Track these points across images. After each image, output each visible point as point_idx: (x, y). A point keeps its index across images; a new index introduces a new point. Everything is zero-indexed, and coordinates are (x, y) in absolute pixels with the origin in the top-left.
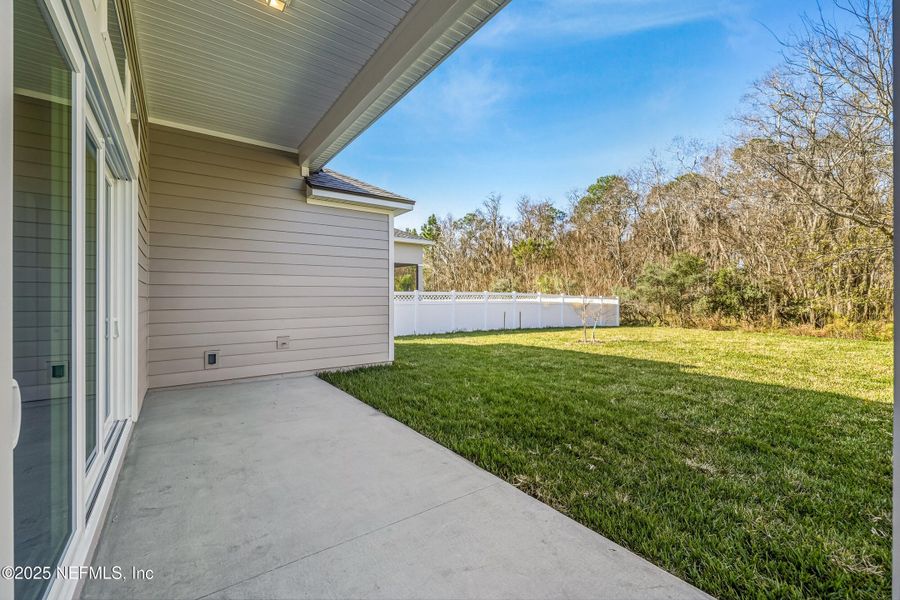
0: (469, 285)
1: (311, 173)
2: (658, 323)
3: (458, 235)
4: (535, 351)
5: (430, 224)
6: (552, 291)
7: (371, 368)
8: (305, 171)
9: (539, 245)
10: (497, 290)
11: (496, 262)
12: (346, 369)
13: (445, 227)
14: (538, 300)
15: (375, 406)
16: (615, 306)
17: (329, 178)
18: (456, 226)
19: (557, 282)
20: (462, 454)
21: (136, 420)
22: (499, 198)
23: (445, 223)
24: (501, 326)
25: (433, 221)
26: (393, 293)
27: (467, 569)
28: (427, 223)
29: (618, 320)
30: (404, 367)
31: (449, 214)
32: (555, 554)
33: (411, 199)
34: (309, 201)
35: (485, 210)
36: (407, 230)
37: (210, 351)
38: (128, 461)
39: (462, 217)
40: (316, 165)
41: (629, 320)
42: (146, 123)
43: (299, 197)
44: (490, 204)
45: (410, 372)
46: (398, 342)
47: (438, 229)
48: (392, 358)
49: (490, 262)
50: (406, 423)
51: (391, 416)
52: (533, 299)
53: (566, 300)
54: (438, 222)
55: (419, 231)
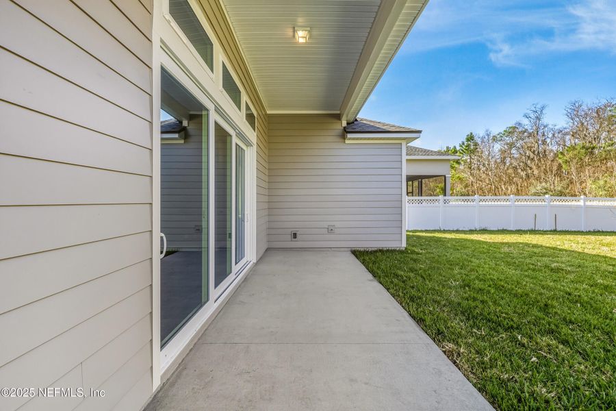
0: (507, 189)
1: (348, 124)
3: (497, 147)
4: (555, 252)
5: (468, 140)
7: (388, 251)
8: (344, 123)
9: (593, 148)
10: (536, 194)
11: (539, 167)
12: (370, 250)
13: (483, 142)
14: (581, 203)
15: (375, 275)
18: (495, 139)
20: (413, 317)
21: (255, 262)
22: (543, 108)
23: (483, 138)
24: (531, 227)
25: (471, 138)
26: (406, 198)
27: (366, 384)
28: (465, 140)
30: (413, 252)
31: (487, 131)
32: (438, 403)
33: (418, 129)
34: (347, 142)
35: (525, 122)
36: (448, 148)
37: (294, 231)
38: (246, 279)
39: (502, 131)
40: (351, 118)
42: (266, 114)
43: (339, 140)
44: (532, 115)
45: (415, 257)
46: (409, 233)
47: (476, 144)
48: (404, 245)
49: (531, 168)
50: (388, 289)
51: (381, 283)
52: (574, 203)
53: (588, 203)
54: (476, 138)
55: (458, 148)
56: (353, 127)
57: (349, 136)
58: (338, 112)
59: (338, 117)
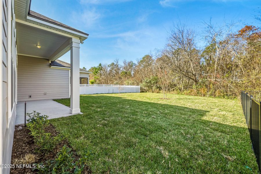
2: (148, 92)
3: (109, 69)
5: (100, 66)
6: (128, 84)
8: (50, 62)
9: (127, 73)
10: (115, 84)
14: (124, 86)
16: (139, 88)
17: (56, 63)
18: (108, 66)
19: (130, 82)
22: (118, 60)
24: (108, 92)
25: (100, 65)
28: (99, 65)
29: (140, 91)
34: (51, 68)
36: (94, 67)
37: (30, 95)
39: (110, 64)
40: (53, 60)
41: (142, 91)
43: (48, 67)
47: (102, 67)
52: (122, 87)
53: (125, 86)
54: (102, 65)
55: (97, 68)
56: (53, 64)
57: (52, 66)
58: (48, 58)
59: (48, 60)
